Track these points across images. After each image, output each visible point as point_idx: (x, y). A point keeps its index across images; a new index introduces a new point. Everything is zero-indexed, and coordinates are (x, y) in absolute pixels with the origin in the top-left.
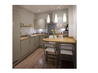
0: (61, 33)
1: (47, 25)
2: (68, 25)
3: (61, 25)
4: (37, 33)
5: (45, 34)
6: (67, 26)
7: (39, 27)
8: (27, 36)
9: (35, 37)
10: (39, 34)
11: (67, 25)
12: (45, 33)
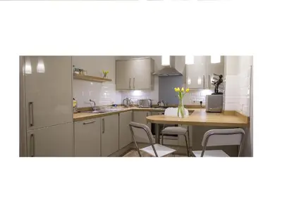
0: (201, 102)
1: (157, 79)
2: (221, 77)
3: (200, 81)
4: (125, 102)
5: (151, 106)
6: (220, 81)
7: (132, 85)
8: (91, 109)
9: (118, 113)
10: (131, 106)
11: (218, 78)
12: (151, 104)
